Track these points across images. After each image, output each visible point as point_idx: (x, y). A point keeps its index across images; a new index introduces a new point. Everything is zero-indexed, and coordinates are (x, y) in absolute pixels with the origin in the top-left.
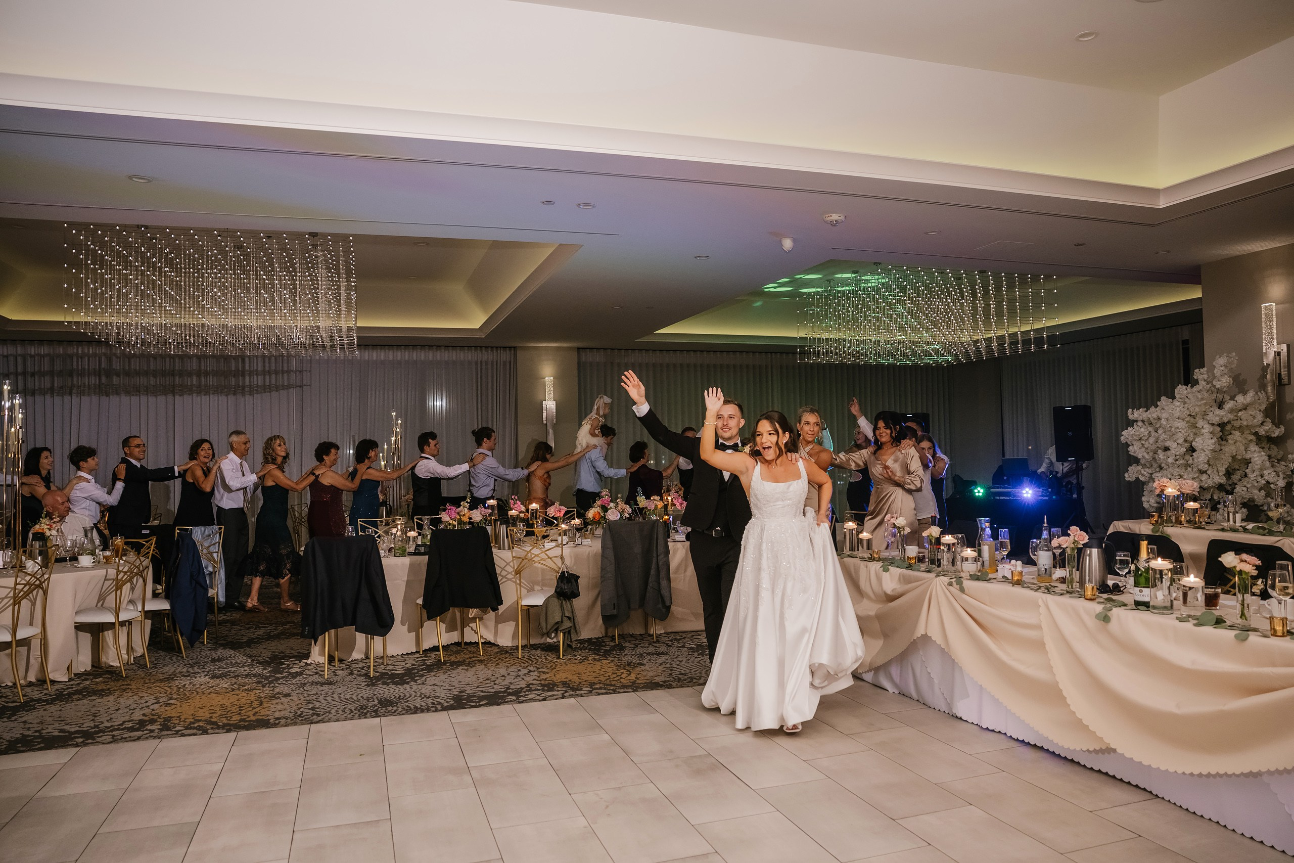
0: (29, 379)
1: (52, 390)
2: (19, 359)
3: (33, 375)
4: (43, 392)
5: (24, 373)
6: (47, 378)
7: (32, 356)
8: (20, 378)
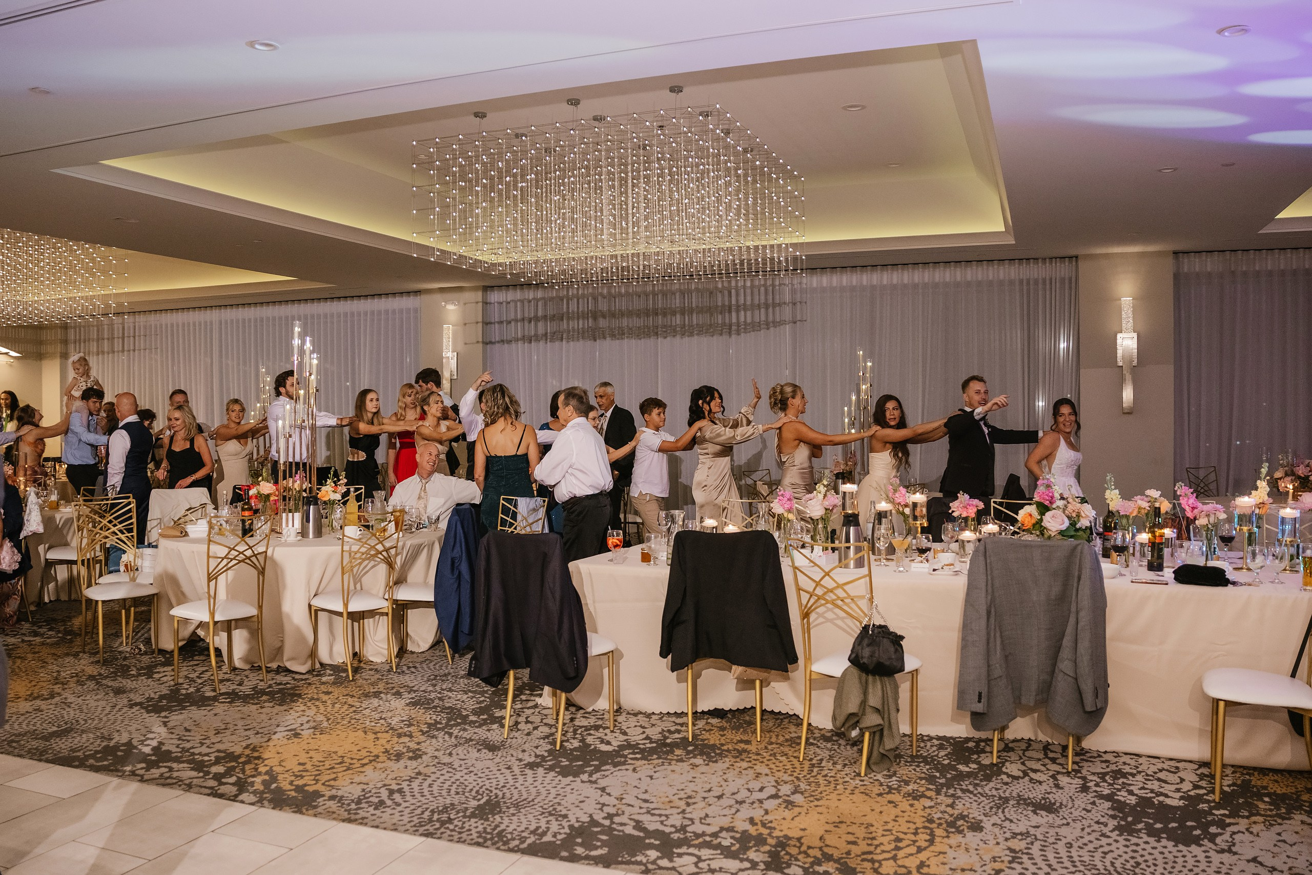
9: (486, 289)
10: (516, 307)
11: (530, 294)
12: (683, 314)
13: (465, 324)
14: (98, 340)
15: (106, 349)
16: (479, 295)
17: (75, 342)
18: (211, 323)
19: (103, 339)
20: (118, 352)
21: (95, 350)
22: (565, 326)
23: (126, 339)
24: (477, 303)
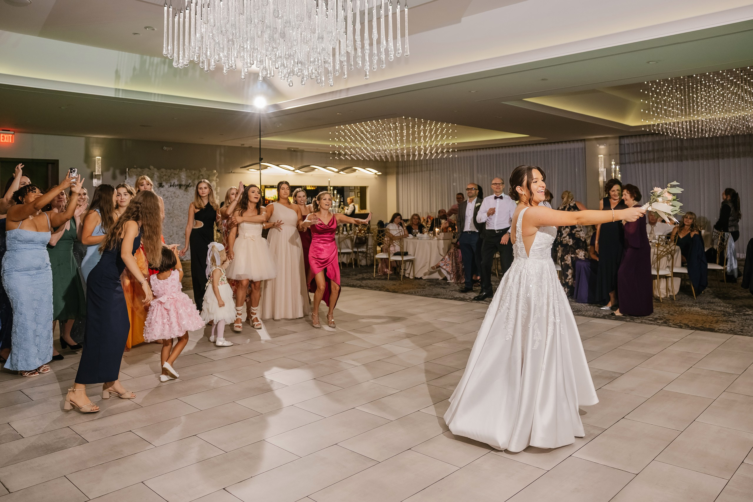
0: (643, 154)
1: (654, 160)
2: (638, 145)
3: (645, 152)
4: (650, 161)
5: (641, 152)
6: (651, 154)
7: (644, 143)
8: (639, 154)
9: (621, 137)
10: (637, 145)
11: (644, 140)
12: (733, 146)
13: (610, 155)
14: (414, 166)
15: (418, 170)
16: (617, 141)
17: (402, 167)
18: (473, 157)
19: (417, 165)
20: (424, 171)
21: (413, 170)
22: (665, 155)
23: (428, 165)
24: (616, 144)
